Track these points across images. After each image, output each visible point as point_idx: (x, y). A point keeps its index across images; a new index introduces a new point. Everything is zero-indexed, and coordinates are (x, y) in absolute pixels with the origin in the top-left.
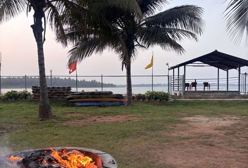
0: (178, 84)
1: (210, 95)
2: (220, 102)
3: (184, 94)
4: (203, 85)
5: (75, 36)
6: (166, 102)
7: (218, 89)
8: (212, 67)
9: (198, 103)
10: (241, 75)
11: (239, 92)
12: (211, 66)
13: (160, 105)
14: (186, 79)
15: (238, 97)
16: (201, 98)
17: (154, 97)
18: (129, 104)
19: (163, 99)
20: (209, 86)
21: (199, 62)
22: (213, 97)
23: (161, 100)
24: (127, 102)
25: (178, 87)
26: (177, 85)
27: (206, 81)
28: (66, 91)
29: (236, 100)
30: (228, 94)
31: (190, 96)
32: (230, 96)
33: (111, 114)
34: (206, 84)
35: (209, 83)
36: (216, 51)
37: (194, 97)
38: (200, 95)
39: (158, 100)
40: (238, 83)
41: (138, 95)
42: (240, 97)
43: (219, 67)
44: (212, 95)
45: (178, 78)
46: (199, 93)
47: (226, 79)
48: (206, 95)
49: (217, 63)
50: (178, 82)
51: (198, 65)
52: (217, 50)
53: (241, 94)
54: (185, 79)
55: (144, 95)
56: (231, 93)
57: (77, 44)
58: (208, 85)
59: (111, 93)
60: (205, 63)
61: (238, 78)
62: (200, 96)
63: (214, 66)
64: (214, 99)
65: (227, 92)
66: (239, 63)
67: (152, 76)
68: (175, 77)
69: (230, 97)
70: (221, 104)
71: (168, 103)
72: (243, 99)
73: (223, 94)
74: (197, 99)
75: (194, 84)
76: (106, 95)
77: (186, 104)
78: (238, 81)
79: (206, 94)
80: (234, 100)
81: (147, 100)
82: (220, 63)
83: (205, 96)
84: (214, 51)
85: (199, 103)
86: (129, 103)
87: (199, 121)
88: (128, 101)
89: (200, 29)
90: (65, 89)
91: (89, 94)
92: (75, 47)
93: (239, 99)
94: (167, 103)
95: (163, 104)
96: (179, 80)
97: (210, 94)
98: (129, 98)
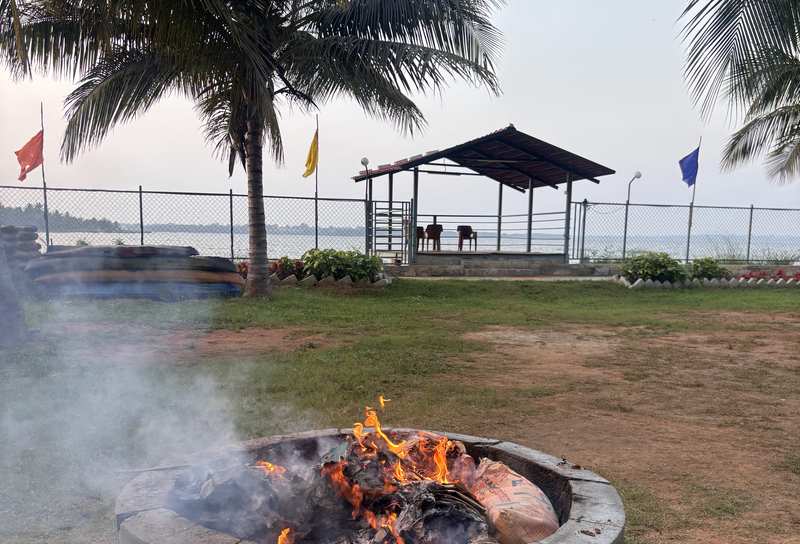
0: (390, 230)
1: (488, 266)
2: (524, 286)
3: (413, 262)
4: (458, 234)
5: (52, 39)
6: (373, 287)
7: (499, 248)
8: (484, 177)
9: (464, 289)
10: (573, 205)
11: (565, 256)
12: (481, 174)
13: (355, 295)
14: (418, 213)
15: (563, 272)
16: (464, 275)
17: (333, 269)
18: (256, 291)
19: (361, 276)
20: (475, 238)
21: (448, 161)
22: (494, 270)
23: (353, 279)
24: (252, 285)
25: (390, 238)
26: (387, 233)
27: (465, 222)
28: (19, 243)
29: (565, 282)
30: (538, 263)
31: (431, 269)
32: (541, 268)
33: (223, 324)
34: (465, 232)
35: (474, 228)
36: (511, 129)
37: (441, 271)
38: (459, 264)
39: (347, 279)
40: (563, 232)
41: (280, 261)
42: (568, 272)
43: (503, 180)
44: (493, 266)
45: (390, 208)
46: (457, 258)
47: (526, 218)
48: (476, 267)
49: (503, 166)
50: (390, 223)
51: (442, 169)
52: (516, 127)
53: (571, 262)
54: (416, 215)
55: (299, 263)
56: (543, 259)
57: (95, 72)
58: (472, 235)
59: (191, 251)
60: (462, 165)
61: (564, 216)
62: (458, 267)
63: (488, 176)
64: (505, 279)
65: (528, 256)
66: (570, 170)
67: (316, 199)
68: (394, 206)
69: (543, 272)
70: (528, 291)
71: (379, 290)
72: (581, 279)
73: (523, 262)
74: (457, 278)
75: (435, 231)
76: (175, 259)
77: (430, 292)
78: (563, 224)
79: (477, 262)
80: (559, 282)
81: (310, 278)
82: (511, 167)
83: (473, 270)
84: (503, 128)
85: (468, 290)
86: (259, 289)
87: (517, 343)
88: (256, 282)
89: (485, 55)
90: (17, 236)
91: (112, 254)
92: (87, 81)
93: (573, 279)
94: (373, 290)
95: (364, 294)
96: (391, 215)
97: (486, 262)
98: (258, 272)
